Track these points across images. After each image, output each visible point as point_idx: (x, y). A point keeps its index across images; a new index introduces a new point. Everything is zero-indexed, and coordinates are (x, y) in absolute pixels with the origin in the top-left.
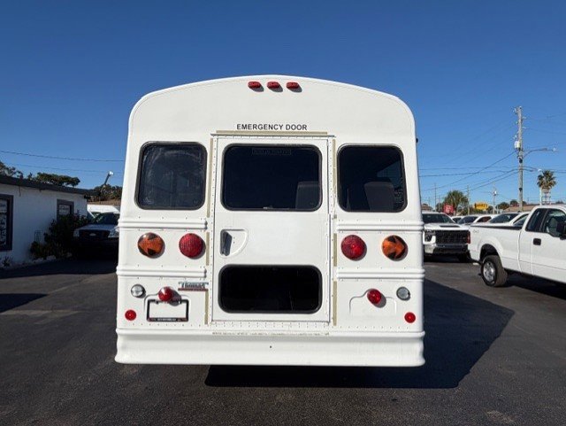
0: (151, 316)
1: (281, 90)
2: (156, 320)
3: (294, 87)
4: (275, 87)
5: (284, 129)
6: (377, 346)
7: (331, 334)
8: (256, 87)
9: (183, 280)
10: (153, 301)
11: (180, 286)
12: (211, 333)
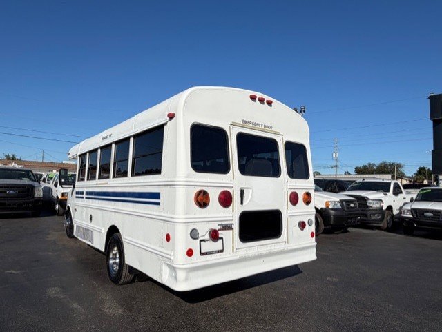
0: (202, 252)
1: (263, 104)
2: (206, 254)
3: (270, 103)
4: (262, 101)
5: (263, 127)
6: (303, 252)
7: (289, 248)
8: (253, 98)
9: (220, 223)
10: (203, 240)
11: (219, 227)
12: (238, 257)
